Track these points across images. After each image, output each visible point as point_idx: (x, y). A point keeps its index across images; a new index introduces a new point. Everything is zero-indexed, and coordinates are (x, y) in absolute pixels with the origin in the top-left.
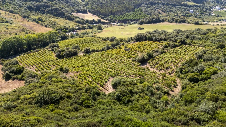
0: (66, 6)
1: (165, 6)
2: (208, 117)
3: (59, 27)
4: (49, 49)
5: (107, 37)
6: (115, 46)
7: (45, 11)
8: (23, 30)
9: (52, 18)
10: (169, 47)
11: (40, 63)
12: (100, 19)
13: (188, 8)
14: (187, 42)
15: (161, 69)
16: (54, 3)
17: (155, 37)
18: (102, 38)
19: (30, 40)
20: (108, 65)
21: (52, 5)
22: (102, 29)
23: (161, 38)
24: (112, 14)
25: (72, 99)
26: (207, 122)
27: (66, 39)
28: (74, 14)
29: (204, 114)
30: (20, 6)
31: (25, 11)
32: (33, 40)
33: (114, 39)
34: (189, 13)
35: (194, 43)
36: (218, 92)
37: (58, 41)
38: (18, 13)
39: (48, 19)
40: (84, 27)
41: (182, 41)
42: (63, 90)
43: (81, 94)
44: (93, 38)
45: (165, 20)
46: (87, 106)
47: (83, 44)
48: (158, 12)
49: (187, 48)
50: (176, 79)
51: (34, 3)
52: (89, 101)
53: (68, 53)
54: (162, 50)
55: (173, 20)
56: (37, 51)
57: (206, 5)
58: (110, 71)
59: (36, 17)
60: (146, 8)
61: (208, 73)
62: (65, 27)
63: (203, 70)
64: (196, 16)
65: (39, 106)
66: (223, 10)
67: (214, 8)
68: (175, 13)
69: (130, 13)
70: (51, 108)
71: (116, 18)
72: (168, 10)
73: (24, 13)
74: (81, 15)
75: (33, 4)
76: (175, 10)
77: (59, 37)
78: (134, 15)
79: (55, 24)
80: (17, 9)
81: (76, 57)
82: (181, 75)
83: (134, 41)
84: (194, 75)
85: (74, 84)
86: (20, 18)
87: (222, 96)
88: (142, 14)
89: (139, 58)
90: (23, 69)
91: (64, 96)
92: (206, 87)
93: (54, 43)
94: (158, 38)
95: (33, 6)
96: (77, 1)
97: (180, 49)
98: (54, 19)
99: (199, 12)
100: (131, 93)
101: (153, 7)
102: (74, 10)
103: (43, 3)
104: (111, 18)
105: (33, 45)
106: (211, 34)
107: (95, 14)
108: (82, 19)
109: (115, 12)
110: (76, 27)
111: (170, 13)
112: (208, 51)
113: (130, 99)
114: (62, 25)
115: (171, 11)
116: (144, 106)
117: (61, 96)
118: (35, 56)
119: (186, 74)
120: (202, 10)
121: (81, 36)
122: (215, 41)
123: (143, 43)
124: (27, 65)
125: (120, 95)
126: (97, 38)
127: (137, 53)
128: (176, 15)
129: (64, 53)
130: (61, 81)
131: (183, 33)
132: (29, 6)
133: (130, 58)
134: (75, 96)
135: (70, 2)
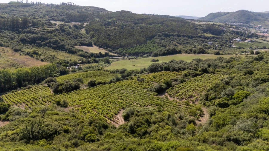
0: (67, 38)
1: (181, 38)
2: (249, 135)
3: (58, 61)
4: (45, 85)
5: (116, 69)
6: (125, 76)
7: (42, 43)
8: (13, 65)
9: (51, 52)
10: (190, 76)
11: (32, 99)
12: (107, 52)
13: (206, 40)
14: (209, 70)
15: (183, 99)
16: (53, 35)
17: (173, 66)
18: (110, 71)
19: (21, 75)
20: (118, 96)
21: (50, 37)
22: (111, 62)
23: (179, 67)
24: (121, 47)
25: (71, 133)
26: (248, 141)
27: (67, 74)
28: (77, 47)
29: (244, 132)
30: (12, 39)
31: (17, 44)
32: (24, 75)
33: (125, 71)
34: (208, 45)
35: (218, 71)
36: (256, 111)
37: (57, 76)
38: (8, 46)
39: (45, 52)
40: (89, 60)
41: (203, 69)
42: (59, 123)
43: (82, 127)
44: (100, 71)
45: (182, 51)
46: (91, 140)
47: (87, 78)
48: (173, 44)
49: (210, 77)
50: (202, 108)
51: (29, 35)
52: (93, 134)
53: (68, 86)
54: (182, 79)
55: (191, 51)
56: (28, 88)
57: (225, 37)
58: (121, 102)
59: (31, 50)
60: (159, 40)
61: (239, 97)
62: (65, 60)
63: (233, 94)
64: (215, 48)
65: (25, 142)
66: (244, 42)
67: (234, 40)
68: (192, 46)
69: (142, 46)
70: (42, 143)
71: (126, 51)
72: (184, 42)
73: (16, 46)
74: (85, 48)
75: (27, 36)
76: (193, 42)
77: (58, 72)
78: (146, 48)
79: (53, 58)
80: (8, 42)
81: (78, 91)
82: (208, 102)
83: (148, 72)
84: (223, 100)
85: (74, 116)
86: (11, 52)
87: (261, 114)
88: (155, 46)
89: (156, 87)
90: (9, 108)
91: (61, 130)
92: (239, 109)
93: (51, 78)
94: (176, 68)
95: (27, 39)
96: (80, 34)
97: (202, 77)
98: (52, 53)
99: (218, 44)
100: (149, 123)
101: (167, 39)
102: (76, 42)
103: (40, 35)
104: (120, 51)
105: (24, 80)
106: (235, 62)
107: (102, 48)
108: (86, 52)
109: (125, 44)
110: (78, 61)
111: (187, 45)
112: (234, 77)
113: (146, 130)
114: (62, 59)
115: (187, 43)
116: (165, 136)
117: (56, 129)
118: (26, 93)
119: (213, 101)
120: (221, 42)
121: (85, 70)
122: (241, 68)
123: (160, 73)
124: (14, 103)
125: (133, 126)
126: (104, 71)
127: (152, 83)
128: (193, 47)
129: (63, 87)
130: (57, 114)
131: (204, 62)
132: (23, 38)
133: (144, 89)
134: (75, 130)
135: (72, 34)
